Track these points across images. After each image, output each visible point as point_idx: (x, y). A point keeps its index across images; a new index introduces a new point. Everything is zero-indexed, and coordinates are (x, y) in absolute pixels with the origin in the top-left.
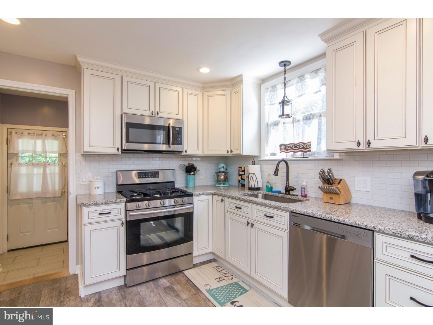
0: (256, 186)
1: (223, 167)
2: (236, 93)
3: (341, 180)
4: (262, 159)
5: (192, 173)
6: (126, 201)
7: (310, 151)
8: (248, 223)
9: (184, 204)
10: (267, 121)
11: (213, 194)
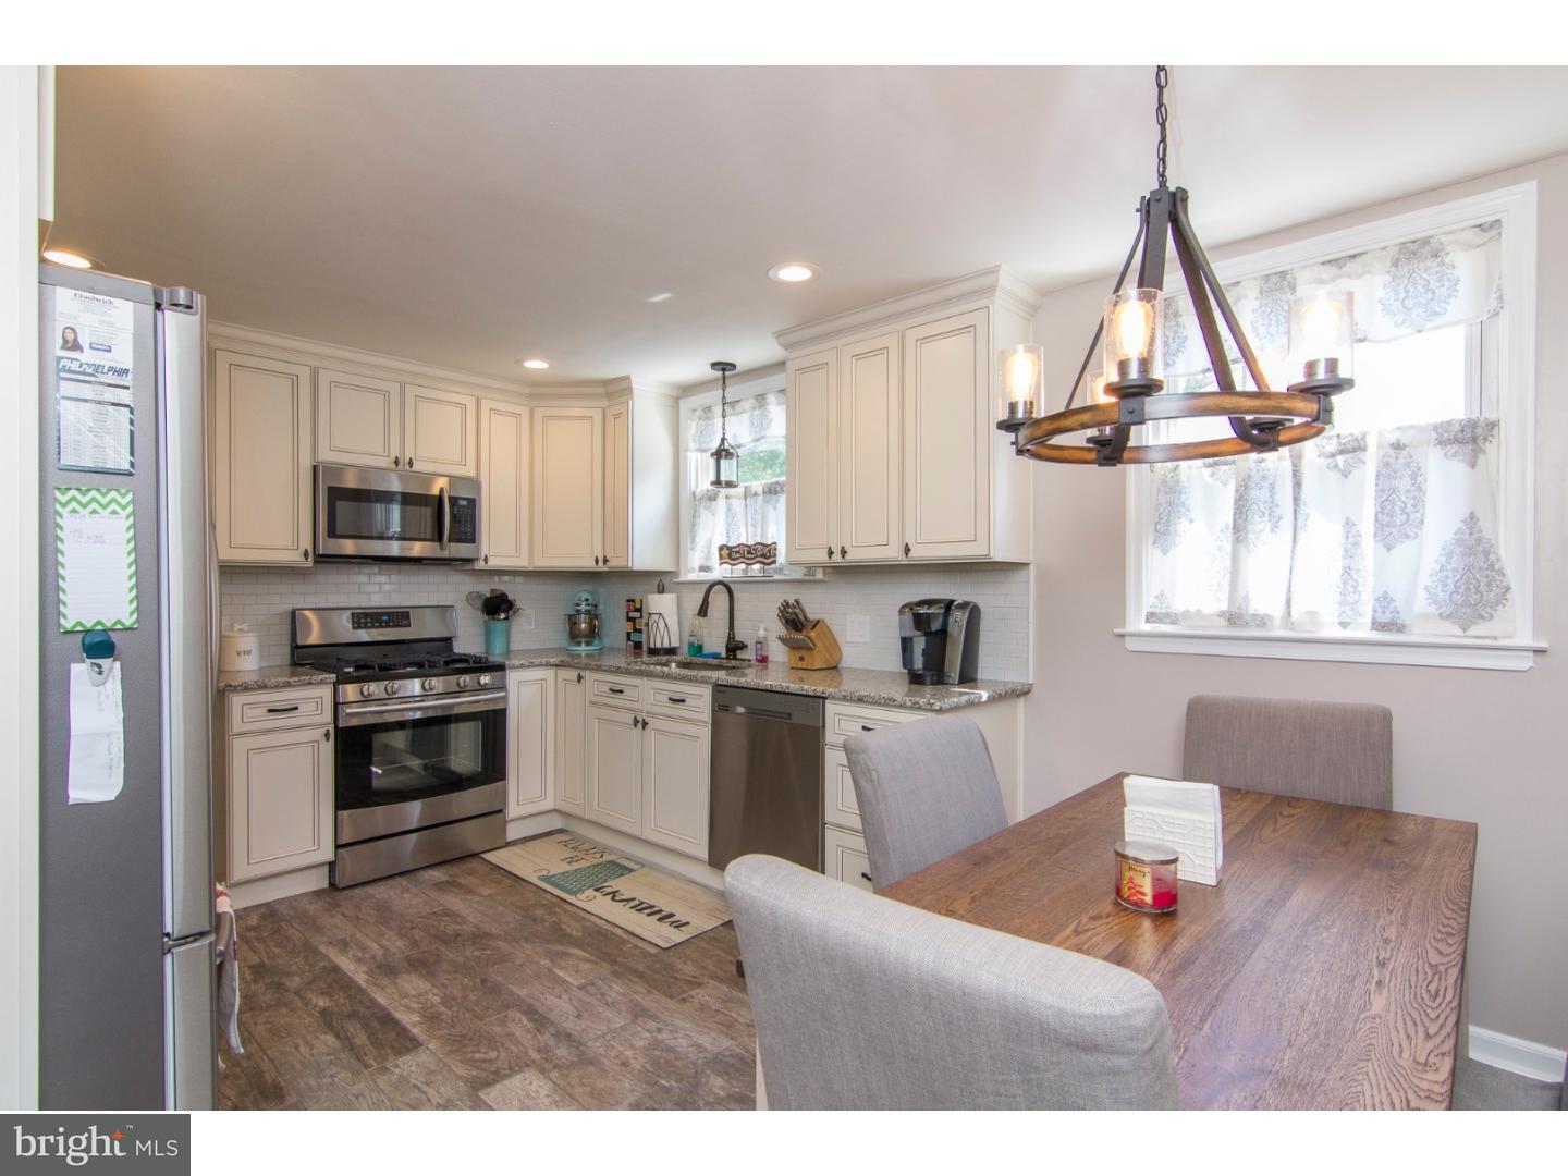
0: (666, 645)
1: (587, 600)
2: (617, 416)
3: (818, 622)
4: (682, 579)
5: (503, 616)
6: (335, 679)
7: (774, 562)
8: (636, 722)
9: (483, 689)
10: (693, 489)
11: (557, 666)
